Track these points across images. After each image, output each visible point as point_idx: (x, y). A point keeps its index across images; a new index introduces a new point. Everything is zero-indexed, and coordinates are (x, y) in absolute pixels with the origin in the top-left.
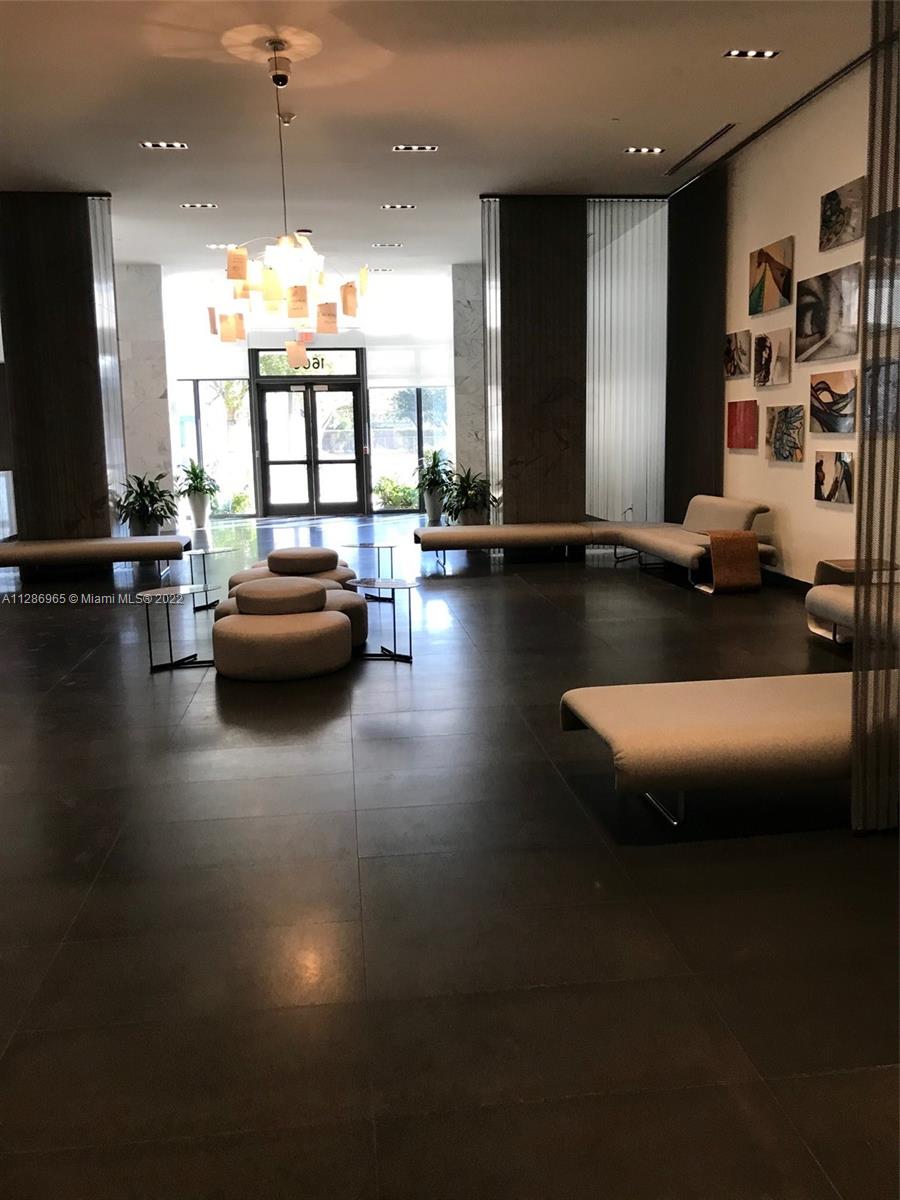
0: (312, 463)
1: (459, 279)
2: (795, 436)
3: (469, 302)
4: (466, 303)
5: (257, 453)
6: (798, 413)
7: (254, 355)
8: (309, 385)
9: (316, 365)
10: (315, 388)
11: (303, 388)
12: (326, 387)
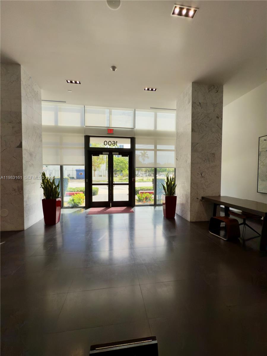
0: (111, 185)
1: (196, 91)
3: (200, 103)
4: (199, 104)
5: (87, 180)
7: (87, 139)
8: (111, 152)
9: (114, 144)
10: (113, 153)
11: (108, 153)
12: (118, 153)
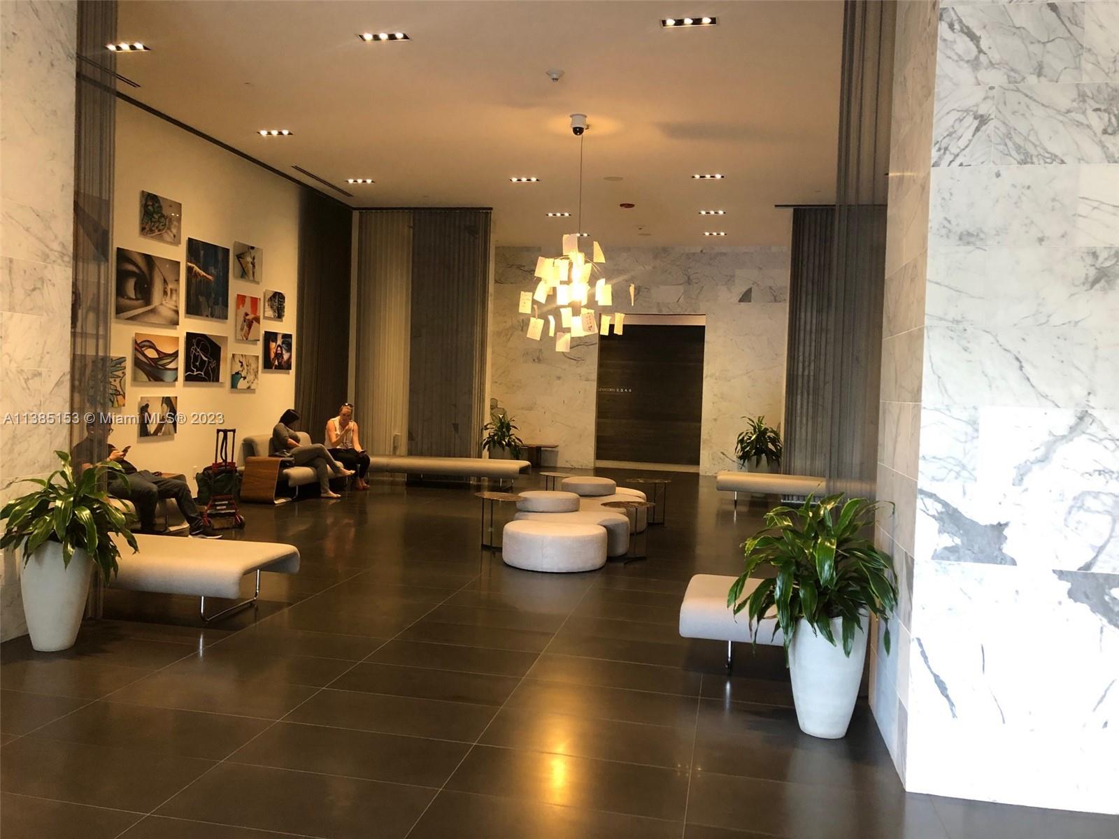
2: (117, 384)
6: (120, 364)
